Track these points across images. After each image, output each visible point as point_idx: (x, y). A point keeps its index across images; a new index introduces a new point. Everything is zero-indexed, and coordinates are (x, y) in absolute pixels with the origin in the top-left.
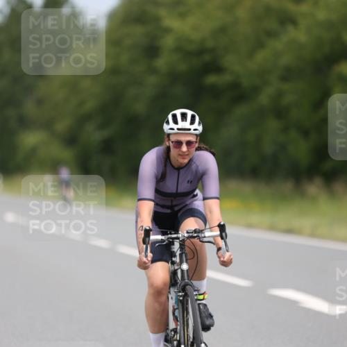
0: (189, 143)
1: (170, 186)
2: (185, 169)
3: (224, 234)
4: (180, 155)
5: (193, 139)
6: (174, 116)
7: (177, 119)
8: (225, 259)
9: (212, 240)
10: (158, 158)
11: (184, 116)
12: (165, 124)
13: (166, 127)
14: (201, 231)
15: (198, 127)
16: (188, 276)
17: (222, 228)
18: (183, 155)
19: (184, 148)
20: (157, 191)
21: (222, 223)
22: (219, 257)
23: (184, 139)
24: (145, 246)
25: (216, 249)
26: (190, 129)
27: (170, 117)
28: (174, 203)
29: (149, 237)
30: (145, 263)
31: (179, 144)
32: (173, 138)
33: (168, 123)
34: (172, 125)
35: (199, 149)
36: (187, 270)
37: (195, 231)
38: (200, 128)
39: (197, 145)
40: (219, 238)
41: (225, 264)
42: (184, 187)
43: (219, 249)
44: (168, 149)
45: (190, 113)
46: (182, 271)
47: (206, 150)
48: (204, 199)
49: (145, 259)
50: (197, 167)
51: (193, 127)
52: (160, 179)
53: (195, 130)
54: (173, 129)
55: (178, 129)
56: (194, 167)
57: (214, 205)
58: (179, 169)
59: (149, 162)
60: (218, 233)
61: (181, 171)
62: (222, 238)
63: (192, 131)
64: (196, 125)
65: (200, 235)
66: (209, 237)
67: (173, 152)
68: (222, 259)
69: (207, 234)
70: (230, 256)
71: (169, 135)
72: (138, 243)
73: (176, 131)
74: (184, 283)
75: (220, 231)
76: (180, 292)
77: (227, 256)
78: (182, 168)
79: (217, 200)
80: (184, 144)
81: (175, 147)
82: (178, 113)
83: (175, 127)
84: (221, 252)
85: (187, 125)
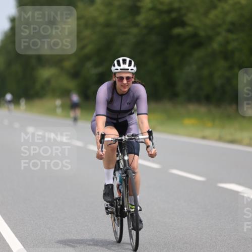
0: (128, 78)
1: (116, 106)
2: (126, 95)
3: (151, 137)
4: (122, 86)
5: (130, 75)
6: (118, 62)
7: (120, 63)
8: (152, 153)
9: (143, 141)
11: (124, 61)
12: (112, 67)
13: (113, 69)
14: (137, 135)
15: (133, 68)
16: (128, 164)
17: (150, 133)
18: (124, 86)
19: (125, 81)
21: (150, 130)
22: (148, 152)
23: (125, 75)
24: (101, 145)
25: (146, 147)
26: (128, 69)
27: (116, 62)
28: (119, 117)
29: (104, 139)
30: (101, 156)
31: (121, 79)
32: (117, 75)
33: (114, 66)
34: (117, 67)
35: (134, 82)
36: (128, 160)
37: (133, 135)
38: (135, 69)
39: (133, 80)
40: (148, 140)
41: (152, 156)
42: (125, 107)
43: (148, 147)
44: (115, 83)
46: (124, 161)
47: (139, 83)
48: (138, 114)
49: (101, 153)
50: (133, 94)
51: (130, 68)
53: (131, 70)
54: (117, 69)
55: (121, 69)
57: (144, 118)
58: (122, 95)
60: (148, 136)
61: (123, 96)
62: (150, 140)
63: (130, 71)
64: (132, 67)
65: (136, 138)
66: (141, 139)
67: (118, 84)
68: (150, 153)
69: (141, 137)
70: (155, 151)
71: (115, 73)
72: (97, 143)
73: (119, 70)
74: (125, 168)
75: (149, 135)
76: (123, 174)
77: (153, 151)
78: (124, 95)
79: (146, 116)
80: (125, 79)
81: (119, 81)
82: (121, 59)
83: (119, 68)
84: (149, 149)
85: (126, 66)
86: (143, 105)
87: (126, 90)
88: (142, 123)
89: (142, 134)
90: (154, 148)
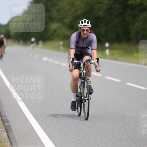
0: (87, 30)
1: (81, 45)
2: (86, 39)
3: (98, 61)
5: (88, 29)
8: (98, 70)
9: (94, 63)
10: (77, 35)
11: (85, 22)
13: (79, 25)
15: (90, 25)
16: (85, 75)
17: (98, 59)
18: (85, 34)
19: (85, 32)
20: (76, 46)
22: (96, 69)
23: (85, 29)
25: (95, 66)
26: (87, 26)
28: (82, 51)
30: (72, 69)
31: (84, 30)
32: (81, 29)
33: (80, 24)
34: (81, 24)
35: (90, 33)
36: (85, 73)
37: (88, 60)
38: (91, 25)
39: (90, 31)
41: (98, 71)
42: (85, 45)
43: (96, 66)
44: (80, 33)
45: (87, 21)
46: (84, 73)
47: (93, 33)
48: (92, 49)
49: (72, 68)
50: (90, 39)
51: (88, 25)
52: (77, 42)
53: (89, 26)
55: (83, 26)
56: (88, 39)
57: (95, 52)
58: (84, 39)
59: (74, 37)
62: (98, 63)
63: (88, 26)
64: (89, 24)
65: (90, 61)
67: (82, 33)
68: (97, 70)
69: (92, 61)
71: (80, 28)
73: (82, 26)
74: (84, 77)
75: (97, 60)
76: (82, 80)
77: (99, 69)
78: (85, 39)
79: (96, 50)
80: (85, 31)
81: (82, 32)
82: (83, 20)
83: (82, 25)
84: (97, 68)
85: (86, 24)
86: (95, 45)
87: (86, 36)
88: (93, 54)
89: (93, 60)
90: (99, 67)
